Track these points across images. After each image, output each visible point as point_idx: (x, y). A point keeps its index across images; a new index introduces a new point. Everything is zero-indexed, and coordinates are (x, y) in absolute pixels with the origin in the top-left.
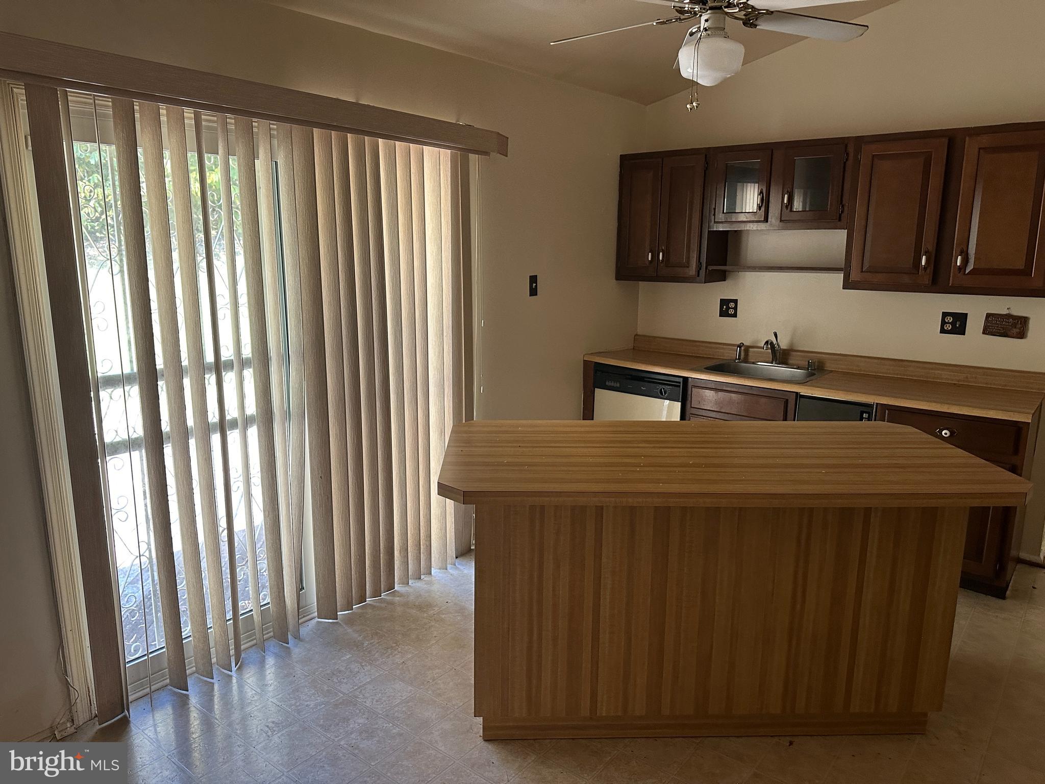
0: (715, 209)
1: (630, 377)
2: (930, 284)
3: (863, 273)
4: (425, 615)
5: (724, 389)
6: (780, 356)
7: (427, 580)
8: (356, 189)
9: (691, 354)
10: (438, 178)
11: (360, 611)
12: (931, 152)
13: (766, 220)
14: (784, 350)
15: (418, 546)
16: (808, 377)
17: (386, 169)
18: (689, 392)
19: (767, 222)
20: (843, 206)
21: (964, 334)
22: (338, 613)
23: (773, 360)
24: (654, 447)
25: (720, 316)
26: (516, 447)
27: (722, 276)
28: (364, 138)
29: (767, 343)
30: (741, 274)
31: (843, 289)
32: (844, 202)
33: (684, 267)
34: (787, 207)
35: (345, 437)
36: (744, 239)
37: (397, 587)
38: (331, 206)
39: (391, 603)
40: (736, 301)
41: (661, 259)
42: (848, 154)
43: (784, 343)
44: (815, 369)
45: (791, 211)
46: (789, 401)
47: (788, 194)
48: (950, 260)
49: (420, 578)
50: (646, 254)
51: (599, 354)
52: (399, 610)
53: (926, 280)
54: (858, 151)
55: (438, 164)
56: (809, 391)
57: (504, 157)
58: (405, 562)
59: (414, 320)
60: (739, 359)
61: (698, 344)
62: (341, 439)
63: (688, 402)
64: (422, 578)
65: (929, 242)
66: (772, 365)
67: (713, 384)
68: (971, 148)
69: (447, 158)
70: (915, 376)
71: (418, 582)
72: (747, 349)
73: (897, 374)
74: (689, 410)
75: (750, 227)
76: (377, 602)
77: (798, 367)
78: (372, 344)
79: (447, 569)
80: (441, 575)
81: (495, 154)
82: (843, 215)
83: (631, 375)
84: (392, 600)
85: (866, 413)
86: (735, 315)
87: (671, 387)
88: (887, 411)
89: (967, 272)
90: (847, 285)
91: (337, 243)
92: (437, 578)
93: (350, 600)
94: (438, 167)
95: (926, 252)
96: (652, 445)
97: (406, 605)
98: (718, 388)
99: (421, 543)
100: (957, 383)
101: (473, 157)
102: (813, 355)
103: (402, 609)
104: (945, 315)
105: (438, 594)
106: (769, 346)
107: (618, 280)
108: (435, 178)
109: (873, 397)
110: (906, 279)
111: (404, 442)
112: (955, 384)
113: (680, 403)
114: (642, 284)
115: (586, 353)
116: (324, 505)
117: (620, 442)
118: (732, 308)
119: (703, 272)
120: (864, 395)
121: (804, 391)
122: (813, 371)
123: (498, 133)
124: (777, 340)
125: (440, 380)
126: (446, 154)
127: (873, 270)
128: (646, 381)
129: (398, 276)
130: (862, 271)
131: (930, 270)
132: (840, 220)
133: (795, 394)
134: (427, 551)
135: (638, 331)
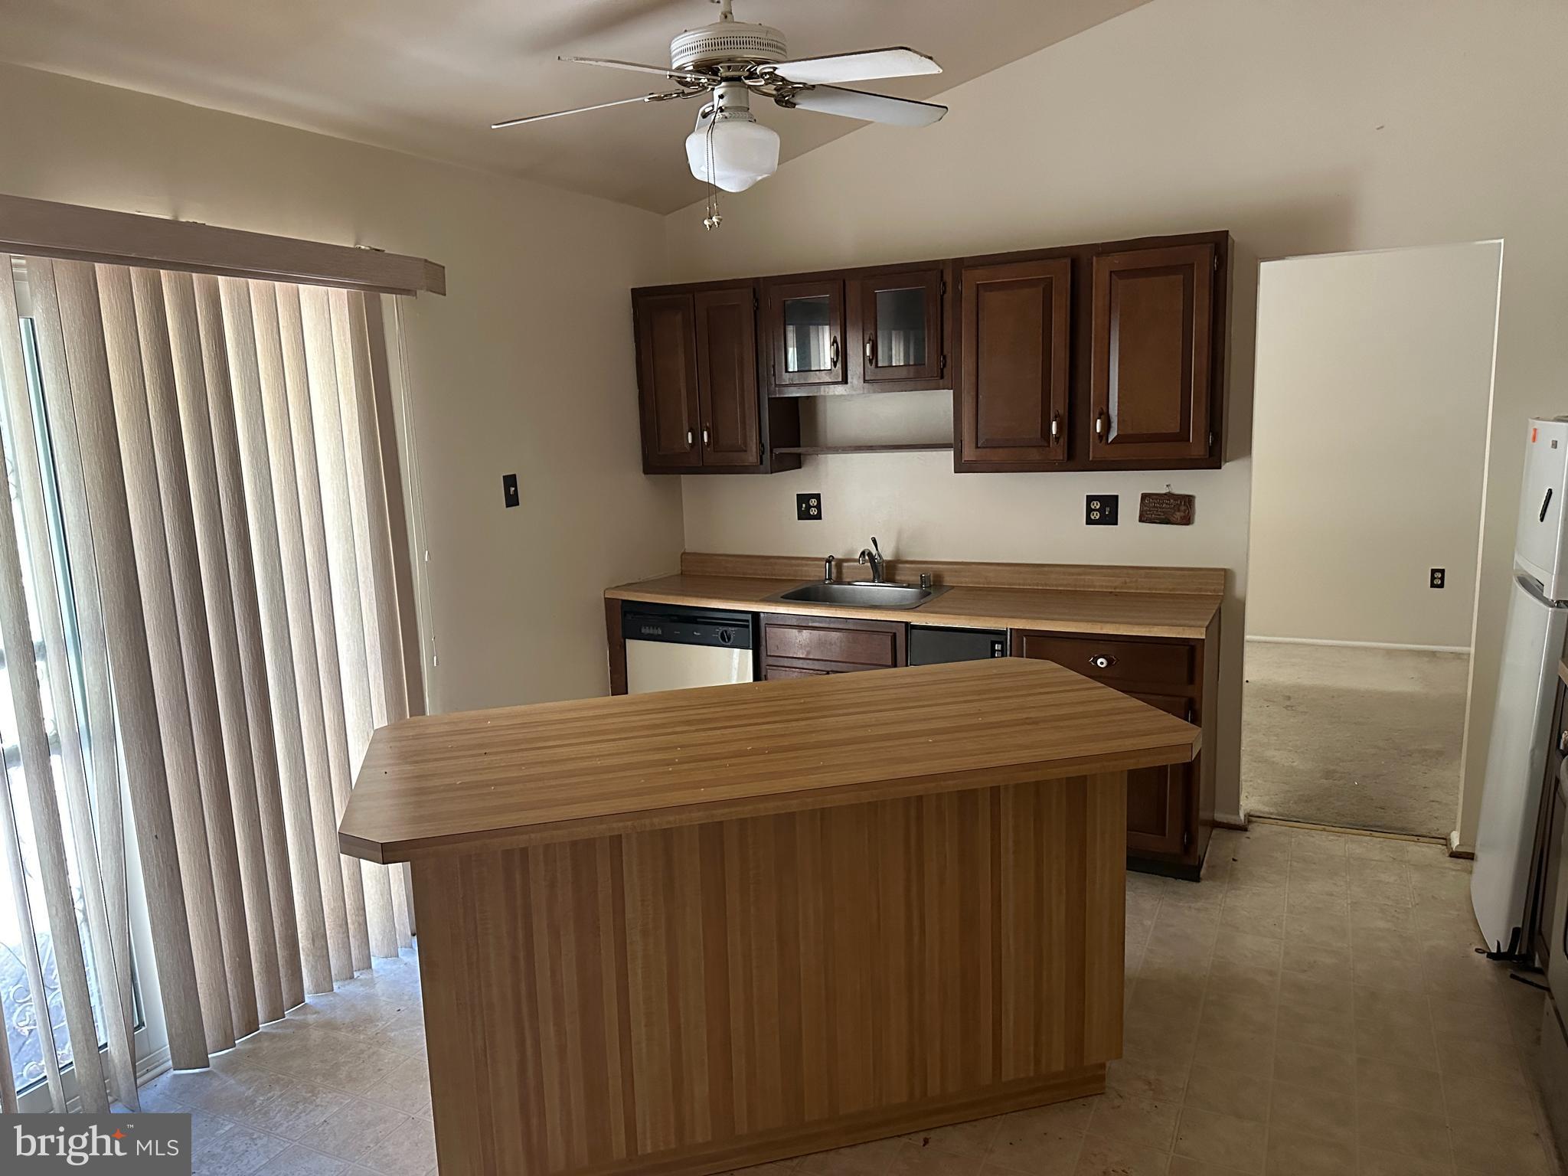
0: (774, 367)
1: (675, 618)
2: (1066, 459)
3: (980, 450)
4: (362, 1037)
5: (810, 624)
6: (884, 571)
7: (365, 979)
8: (182, 358)
9: (763, 577)
10: (328, 333)
11: (249, 1046)
12: (1052, 277)
13: (845, 380)
14: (888, 562)
15: (344, 926)
16: (922, 598)
17: (234, 323)
18: (763, 634)
19: (846, 383)
20: (945, 357)
21: (1116, 523)
22: (209, 1056)
23: (874, 577)
24: (697, 730)
25: (799, 519)
26: (480, 755)
27: (796, 462)
28: (191, 276)
29: (863, 553)
30: (822, 457)
31: (955, 472)
32: (945, 352)
33: (741, 451)
34: (871, 361)
35: (194, 766)
36: (820, 406)
37: (308, 999)
38: (138, 387)
39: (303, 1026)
40: (818, 497)
41: (706, 440)
42: (944, 284)
43: (887, 554)
44: (930, 586)
45: (877, 366)
46: (897, 634)
47: (871, 342)
48: (1089, 426)
49: (352, 977)
50: (685, 435)
51: (629, 586)
52: (316, 1035)
53: (1059, 452)
54: (958, 279)
55: (326, 312)
56: (923, 619)
57: (441, 296)
58: (323, 956)
59: (303, 561)
60: (830, 579)
61: (772, 560)
62: (187, 769)
63: (763, 648)
64: (355, 977)
65: (1059, 404)
66: (874, 584)
67: (794, 620)
68: (1100, 272)
69: (341, 302)
70: (1061, 585)
71: (348, 984)
72: (840, 563)
73: (1037, 585)
74: (765, 661)
75: (825, 391)
76: (277, 1028)
77: (909, 585)
78: (230, 606)
79: (398, 956)
80: (389, 967)
81: (423, 291)
82: (945, 370)
83: (677, 616)
84: (304, 1020)
85: (998, 643)
86: (819, 517)
87: (736, 629)
88: (1025, 639)
89: (1110, 440)
90: (961, 467)
91: (153, 447)
92: (382, 973)
93: (229, 1031)
94: (327, 316)
95: (1056, 417)
96: (693, 728)
97: (330, 1025)
98: (802, 624)
99: (349, 921)
100: (1113, 590)
101: (388, 300)
102: (924, 566)
103: (321, 1033)
104: (1090, 499)
105: (383, 998)
106: (867, 558)
107: (647, 474)
108: (324, 333)
109: (1005, 620)
110: (1034, 455)
111: (302, 762)
112: (1111, 592)
113: (751, 651)
114: (685, 478)
115: (607, 587)
116: (166, 883)
117: (648, 727)
118: (814, 507)
119: (767, 456)
120: (993, 619)
121: (916, 619)
122: (928, 590)
123: (426, 261)
124: (877, 549)
125: (358, 653)
126: (338, 298)
127: (991, 445)
128: (697, 623)
129: (270, 492)
130: (977, 447)
131: (1063, 440)
132: (942, 377)
133: (904, 624)
134: (359, 932)
135: (686, 547)
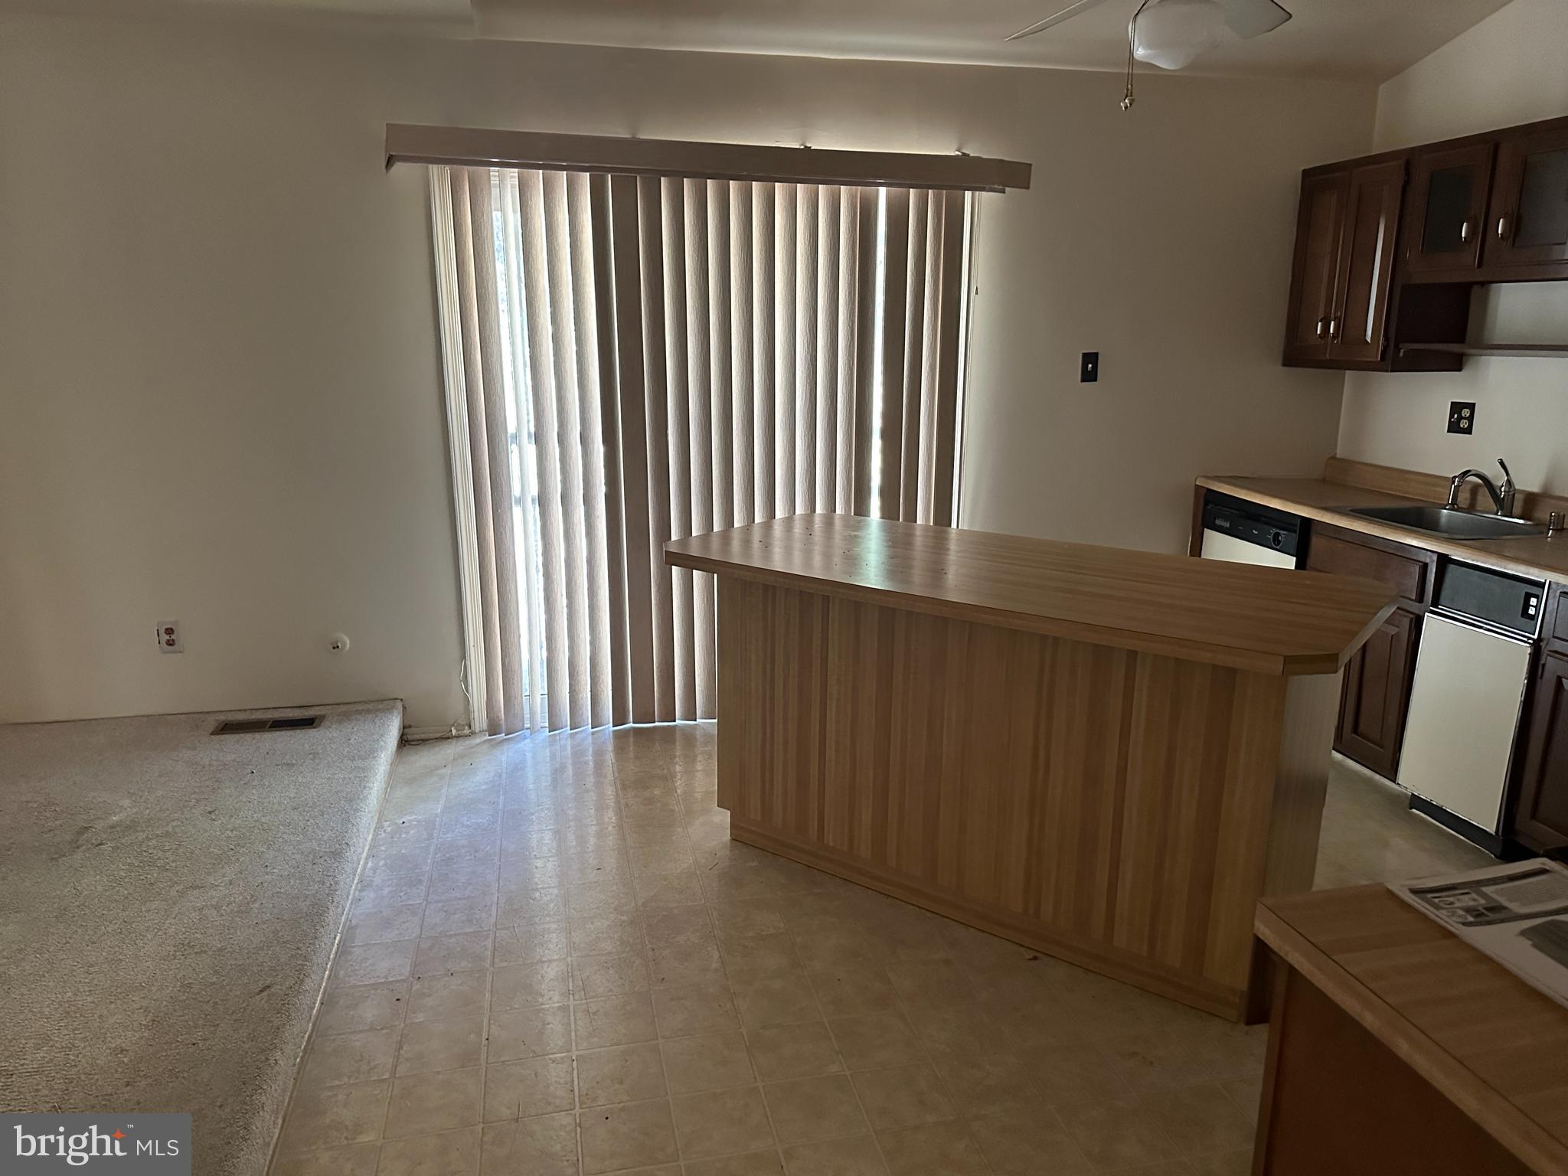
6: (1518, 503)
13: (1480, 264)
14: (1529, 494)
18: (1311, 543)
25: (1448, 432)
27: (1455, 363)
29: (1466, 473)
40: (1472, 407)
41: (1331, 331)
43: (1532, 483)
45: (1513, 246)
46: (1429, 566)
47: (1508, 217)
50: (1316, 326)
57: (1027, 191)
63: (1309, 558)
85: (1534, 596)
86: (1469, 430)
87: (1286, 532)
107: (1288, 366)
113: (1295, 558)
115: (1202, 475)
118: (1466, 418)
119: (1391, 352)
124: (1506, 474)
128: (1259, 521)
133: (1444, 558)
135: (1338, 451)
